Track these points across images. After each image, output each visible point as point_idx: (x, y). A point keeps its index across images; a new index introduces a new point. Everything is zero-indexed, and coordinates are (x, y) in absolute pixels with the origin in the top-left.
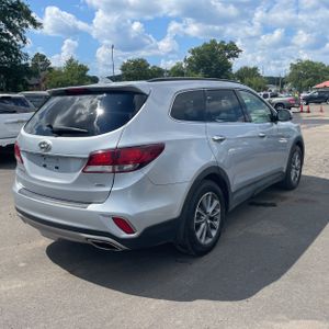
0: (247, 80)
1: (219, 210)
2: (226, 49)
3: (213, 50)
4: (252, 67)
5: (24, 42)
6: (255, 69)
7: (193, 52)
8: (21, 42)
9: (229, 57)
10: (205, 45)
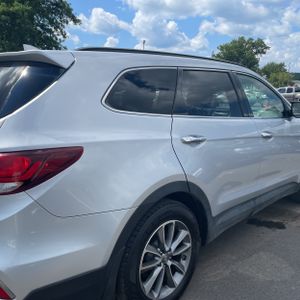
0: (273, 75)
1: (189, 245)
2: (254, 45)
3: (241, 46)
4: (278, 63)
5: (64, 37)
6: (282, 65)
7: (222, 48)
8: (61, 37)
9: (256, 53)
10: (234, 42)
